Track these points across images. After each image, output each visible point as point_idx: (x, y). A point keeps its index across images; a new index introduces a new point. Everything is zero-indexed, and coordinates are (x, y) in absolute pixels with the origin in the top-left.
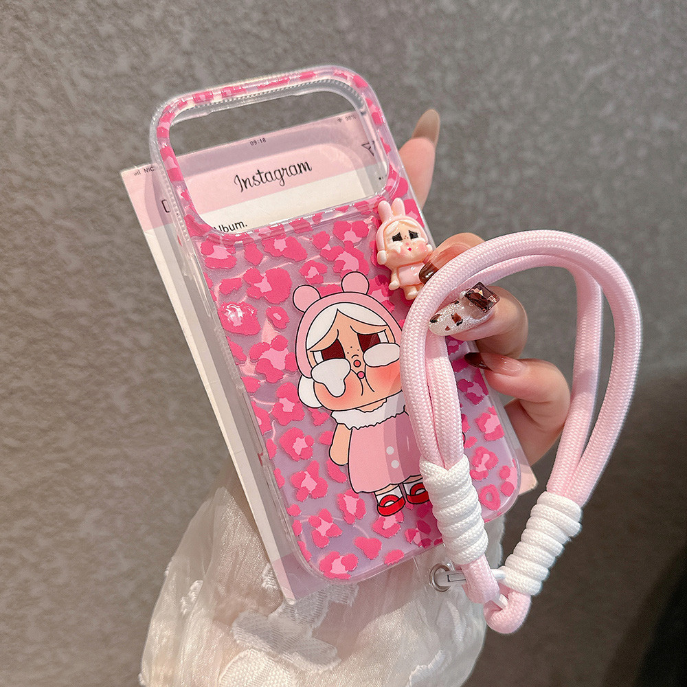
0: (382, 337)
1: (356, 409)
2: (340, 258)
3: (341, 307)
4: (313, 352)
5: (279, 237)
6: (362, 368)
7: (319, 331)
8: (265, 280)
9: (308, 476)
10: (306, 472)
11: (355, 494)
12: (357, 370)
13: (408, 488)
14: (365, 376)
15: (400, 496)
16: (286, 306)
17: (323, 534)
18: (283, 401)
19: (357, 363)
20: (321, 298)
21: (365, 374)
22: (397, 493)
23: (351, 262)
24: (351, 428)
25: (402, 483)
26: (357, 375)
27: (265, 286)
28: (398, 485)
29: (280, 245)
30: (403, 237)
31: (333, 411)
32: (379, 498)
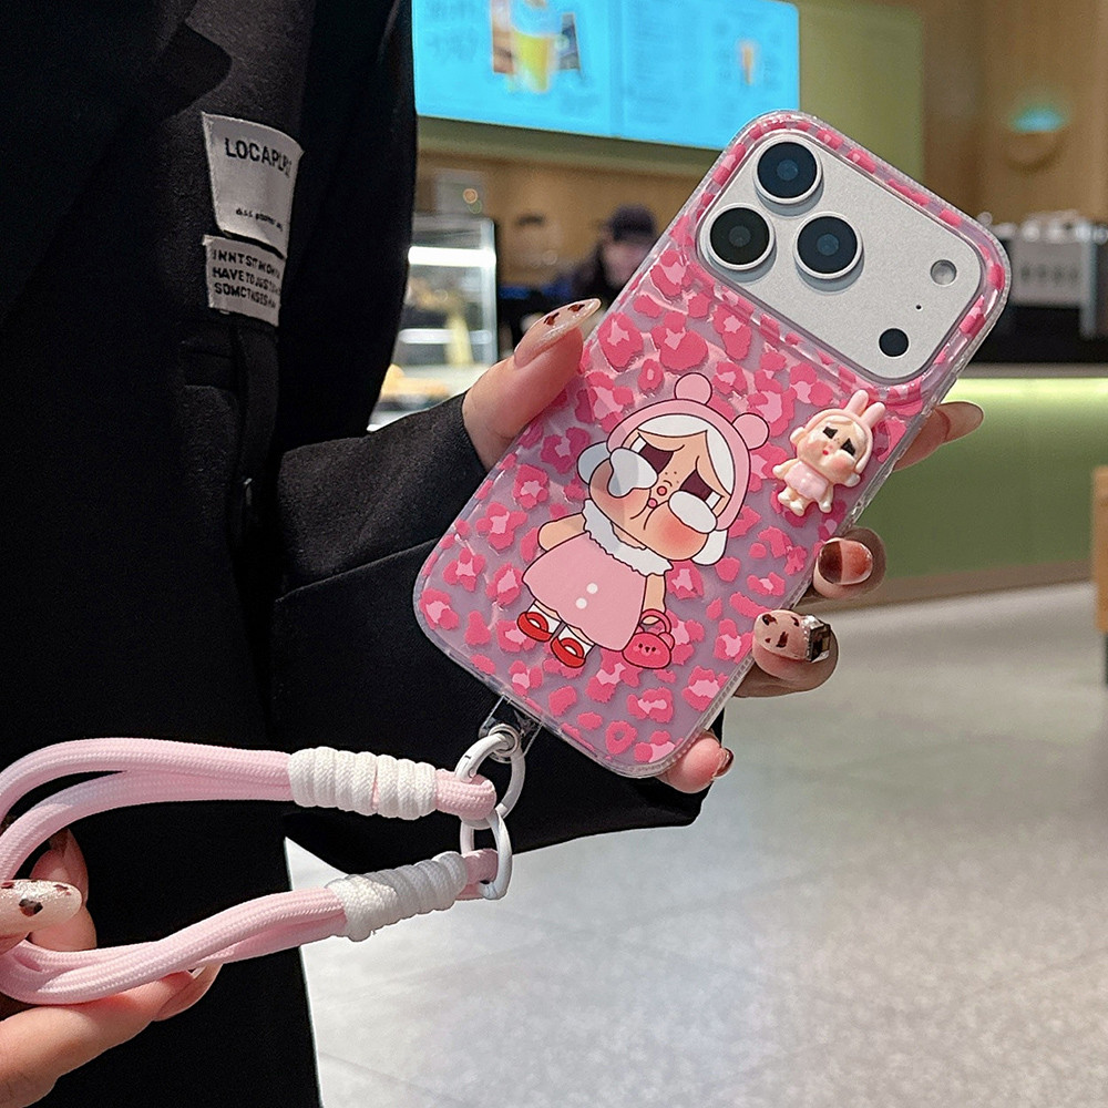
0: (713, 499)
1: (611, 522)
2: (768, 395)
3: (713, 433)
4: (640, 436)
5: (740, 318)
6: (660, 499)
7: (666, 426)
8: (680, 336)
9: (506, 518)
10: (508, 514)
11: (521, 579)
12: (654, 495)
13: (566, 634)
14: (654, 508)
15: (551, 630)
16: (669, 377)
17: (458, 573)
18: (566, 442)
19: (662, 491)
20: (705, 405)
21: (657, 506)
22: (553, 626)
23: (773, 409)
24: (586, 531)
25: (567, 625)
26: (650, 499)
27: (673, 340)
28: (562, 621)
29: (732, 324)
30: (836, 436)
31: (591, 499)
32: (534, 609)
